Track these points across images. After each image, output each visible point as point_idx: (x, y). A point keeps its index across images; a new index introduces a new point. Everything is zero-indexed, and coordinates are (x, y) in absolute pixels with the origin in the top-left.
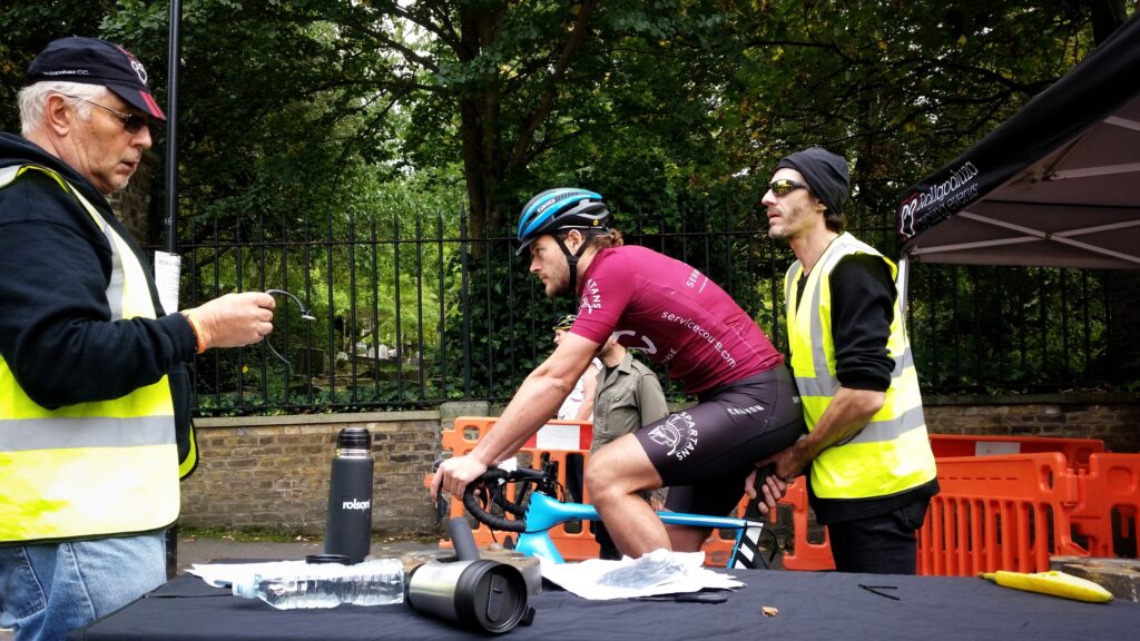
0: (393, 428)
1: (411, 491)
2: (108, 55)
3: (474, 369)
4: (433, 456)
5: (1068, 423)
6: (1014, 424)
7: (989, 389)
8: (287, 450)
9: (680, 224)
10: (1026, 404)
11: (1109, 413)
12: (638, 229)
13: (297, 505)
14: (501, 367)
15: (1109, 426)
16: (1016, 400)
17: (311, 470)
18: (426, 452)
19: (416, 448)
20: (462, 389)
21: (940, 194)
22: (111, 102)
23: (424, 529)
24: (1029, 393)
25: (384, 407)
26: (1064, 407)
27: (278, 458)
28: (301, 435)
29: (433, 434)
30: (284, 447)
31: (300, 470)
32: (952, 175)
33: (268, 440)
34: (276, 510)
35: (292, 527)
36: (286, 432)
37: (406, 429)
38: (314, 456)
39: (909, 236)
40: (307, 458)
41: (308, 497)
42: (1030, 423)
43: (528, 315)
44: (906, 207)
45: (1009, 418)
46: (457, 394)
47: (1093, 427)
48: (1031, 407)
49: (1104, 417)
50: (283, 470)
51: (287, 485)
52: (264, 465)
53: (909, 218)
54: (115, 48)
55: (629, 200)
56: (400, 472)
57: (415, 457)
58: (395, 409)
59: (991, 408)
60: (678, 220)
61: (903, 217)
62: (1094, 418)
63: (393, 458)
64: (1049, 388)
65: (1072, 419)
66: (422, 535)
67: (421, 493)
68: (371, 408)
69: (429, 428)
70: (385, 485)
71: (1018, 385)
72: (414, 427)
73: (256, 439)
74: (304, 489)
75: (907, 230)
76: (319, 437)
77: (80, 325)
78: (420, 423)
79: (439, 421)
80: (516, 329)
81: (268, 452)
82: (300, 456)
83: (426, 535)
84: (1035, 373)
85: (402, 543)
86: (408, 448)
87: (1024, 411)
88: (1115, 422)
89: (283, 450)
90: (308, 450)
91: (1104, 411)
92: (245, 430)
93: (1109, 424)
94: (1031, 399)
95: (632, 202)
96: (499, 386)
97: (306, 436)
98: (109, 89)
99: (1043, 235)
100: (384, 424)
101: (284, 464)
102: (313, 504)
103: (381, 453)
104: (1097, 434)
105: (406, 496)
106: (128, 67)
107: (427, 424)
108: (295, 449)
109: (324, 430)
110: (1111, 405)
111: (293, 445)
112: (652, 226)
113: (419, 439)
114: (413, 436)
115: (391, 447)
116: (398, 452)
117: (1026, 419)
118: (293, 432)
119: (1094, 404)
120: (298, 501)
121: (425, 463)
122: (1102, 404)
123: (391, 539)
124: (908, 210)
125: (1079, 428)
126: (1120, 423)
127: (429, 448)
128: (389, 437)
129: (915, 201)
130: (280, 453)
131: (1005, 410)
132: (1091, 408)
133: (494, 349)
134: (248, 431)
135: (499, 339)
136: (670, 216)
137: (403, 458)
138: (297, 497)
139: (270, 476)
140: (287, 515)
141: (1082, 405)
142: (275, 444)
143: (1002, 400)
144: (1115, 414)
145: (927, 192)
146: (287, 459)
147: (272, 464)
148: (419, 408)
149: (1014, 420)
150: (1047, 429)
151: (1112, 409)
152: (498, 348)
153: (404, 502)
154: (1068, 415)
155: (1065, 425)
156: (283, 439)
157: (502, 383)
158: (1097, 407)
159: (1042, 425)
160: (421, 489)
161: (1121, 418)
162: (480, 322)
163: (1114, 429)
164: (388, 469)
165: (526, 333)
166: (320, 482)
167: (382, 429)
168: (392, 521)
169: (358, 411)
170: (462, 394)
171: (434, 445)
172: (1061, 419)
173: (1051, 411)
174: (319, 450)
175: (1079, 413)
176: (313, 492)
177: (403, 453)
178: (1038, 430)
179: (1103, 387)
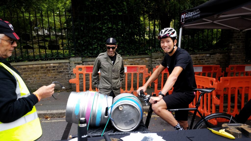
0: (57, 65)
1: (63, 80)
2: (3, 25)
3: (77, 48)
4: (68, 71)
5: (211, 57)
6: (200, 58)
7: (195, 50)
8: (30, 71)
9: (127, 12)
10: (203, 54)
11: (220, 55)
12: (117, 13)
13: (34, 84)
14: (84, 48)
15: (220, 58)
16: (201, 53)
17: (37, 75)
18: (67, 70)
19: (64, 69)
20: (74, 54)
21: (190, 15)
22: (6, 38)
23: (67, 88)
24: (203, 51)
25: (54, 59)
26: (211, 54)
27: (28, 73)
28: (33, 67)
29: (68, 66)
30: (29, 70)
31: (34, 75)
32: (194, 11)
33: (25, 69)
34: (29, 85)
35: (33, 89)
36: (29, 66)
37: (61, 65)
38: (37, 72)
39: (183, 23)
40: (35, 73)
41: (37, 82)
42: (203, 58)
43: (90, 35)
44: (182, 15)
45: (199, 57)
46: (73, 56)
47: (217, 58)
48: (204, 54)
49: (219, 56)
50: (30, 76)
51: (31, 79)
52: (24, 75)
53: (183, 19)
54: (4, 22)
55: (114, 5)
56: (60, 75)
57: (64, 72)
58: (57, 60)
59: (195, 55)
60: (127, 11)
61: (182, 18)
62: (217, 56)
63: (58, 72)
64: (208, 50)
65: (212, 57)
66: (67, 90)
67: (66, 80)
68: (51, 60)
69: (67, 64)
70: (56, 79)
71: (201, 49)
72: (63, 64)
73: (22, 68)
74: (35, 80)
75: (183, 21)
76: (38, 67)
77: (11, 105)
78: (65, 63)
79: (69, 63)
80: (87, 38)
81: (25, 71)
82: (34, 72)
83: (68, 90)
84: (205, 46)
85: (62, 92)
86: (62, 70)
87: (202, 55)
88: (221, 57)
89: (29, 71)
90: (35, 71)
91: (219, 55)
92: (18, 66)
93: (220, 57)
94: (204, 52)
95: (115, 5)
96: (83, 53)
97: (35, 67)
98: (5, 35)
99: (212, 21)
100: (55, 64)
101: (30, 74)
102: (38, 84)
103: (55, 71)
104: (217, 60)
105: (62, 81)
106: (9, 28)
107: (66, 63)
108: (32, 70)
109: (39, 66)
110: (220, 53)
111: (31, 70)
112: (120, 12)
113: (64, 67)
114: (63, 66)
115: (57, 69)
116: (59, 70)
117: (202, 57)
118: (31, 66)
119: (217, 53)
120: (34, 83)
121: (66, 73)
122: (219, 53)
123: (59, 91)
124: (183, 16)
125: (213, 58)
126: (222, 57)
127: (67, 69)
128: (56, 67)
129: (185, 15)
130: (28, 72)
131: (198, 55)
132: (216, 54)
133: (82, 44)
134: (19, 67)
135: (83, 41)
136: (125, 9)
137: (61, 72)
138: (34, 82)
139: (26, 77)
140: (32, 87)
141: (214, 54)
142: (27, 70)
143: (198, 53)
144: (221, 55)
145: (188, 13)
146: (30, 73)
147: (26, 74)
148: (63, 59)
149: (200, 57)
150: (207, 59)
151: (220, 54)
152: (83, 43)
153: (62, 82)
154: (212, 56)
155: (211, 58)
156: (29, 68)
157: (84, 52)
158: (218, 54)
159: (206, 58)
160: (66, 79)
161: (222, 56)
162: (77, 36)
163: (221, 58)
164: (57, 75)
165: (90, 39)
166: (39, 78)
167: (55, 65)
168: (59, 87)
169: (47, 60)
170: (74, 55)
171: (68, 68)
172: (210, 57)
173: (208, 55)
174: (38, 71)
175: (214, 55)
176: (38, 81)
177: (60, 71)
178: (205, 59)
179: (219, 49)
